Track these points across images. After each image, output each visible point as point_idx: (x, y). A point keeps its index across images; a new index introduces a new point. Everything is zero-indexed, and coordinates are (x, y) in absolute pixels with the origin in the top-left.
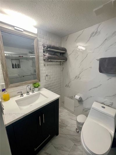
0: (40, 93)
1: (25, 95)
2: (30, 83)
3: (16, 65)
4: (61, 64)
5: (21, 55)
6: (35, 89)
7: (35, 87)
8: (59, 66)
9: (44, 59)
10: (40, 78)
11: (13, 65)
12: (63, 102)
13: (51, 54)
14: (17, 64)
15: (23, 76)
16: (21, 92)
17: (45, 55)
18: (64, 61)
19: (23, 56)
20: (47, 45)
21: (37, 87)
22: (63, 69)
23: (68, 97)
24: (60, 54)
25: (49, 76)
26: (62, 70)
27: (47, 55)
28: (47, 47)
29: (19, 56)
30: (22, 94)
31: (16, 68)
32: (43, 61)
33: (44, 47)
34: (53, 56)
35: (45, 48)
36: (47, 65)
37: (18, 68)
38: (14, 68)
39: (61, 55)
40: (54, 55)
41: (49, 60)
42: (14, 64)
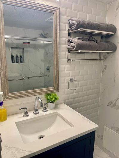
0: (57, 114)
1: (31, 115)
2: (41, 93)
3: (17, 57)
4: (102, 58)
5: (27, 41)
6: (49, 104)
7: (49, 101)
8: (98, 62)
9: (68, 48)
10: (58, 84)
11: (13, 57)
12: (101, 137)
13: (83, 40)
14: (19, 56)
15: (28, 78)
16: (26, 108)
17: (71, 42)
18: (108, 53)
19: (29, 43)
20: (77, 21)
21: (53, 102)
22: (105, 68)
23: (113, 128)
24: (102, 38)
25: (75, 83)
26: (103, 71)
27: (76, 40)
28: (78, 25)
29: (24, 43)
30: (26, 113)
31: (17, 62)
32: (67, 53)
33: (70, 26)
34: (88, 43)
35: (73, 27)
36: (74, 60)
37: (21, 62)
38: (14, 63)
39: (104, 39)
40: (89, 40)
41: (79, 51)
42: (15, 56)
